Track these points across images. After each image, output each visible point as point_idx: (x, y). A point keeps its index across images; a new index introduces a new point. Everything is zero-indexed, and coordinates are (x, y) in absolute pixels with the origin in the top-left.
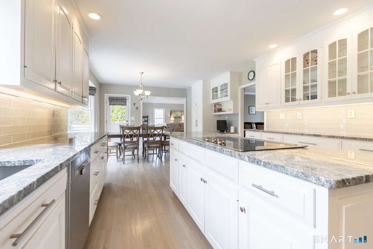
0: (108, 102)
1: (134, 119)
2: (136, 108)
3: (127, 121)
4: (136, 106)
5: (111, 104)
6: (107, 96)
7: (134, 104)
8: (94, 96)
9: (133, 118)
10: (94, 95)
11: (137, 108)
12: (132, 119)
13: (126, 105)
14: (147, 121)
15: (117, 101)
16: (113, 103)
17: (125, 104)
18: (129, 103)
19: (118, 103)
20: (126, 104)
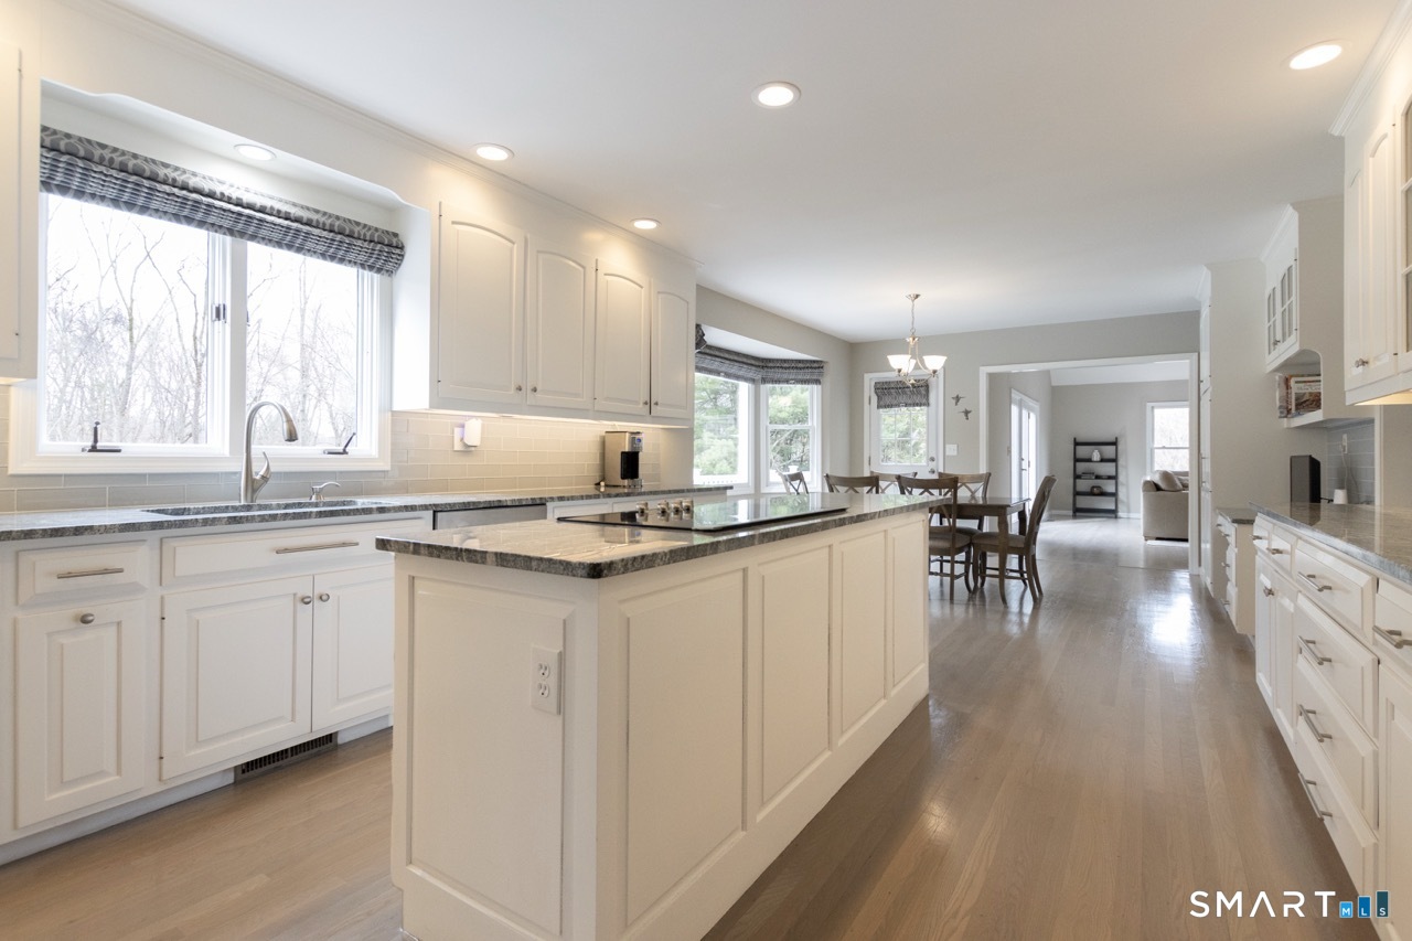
0: (875, 399)
1: (955, 453)
2: (963, 414)
3: (932, 459)
4: (963, 405)
5: (882, 403)
6: (870, 380)
7: (957, 399)
8: (820, 387)
9: (952, 450)
10: (820, 383)
11: (967, 413)
12: (947, 454)
13: (928, 405)
14: (1114, 460)
15: (898, 393)
16: (888, 400)
17: (924, 401)
18: (937, 395)
19: (902, 399)
20: (928, 399)
